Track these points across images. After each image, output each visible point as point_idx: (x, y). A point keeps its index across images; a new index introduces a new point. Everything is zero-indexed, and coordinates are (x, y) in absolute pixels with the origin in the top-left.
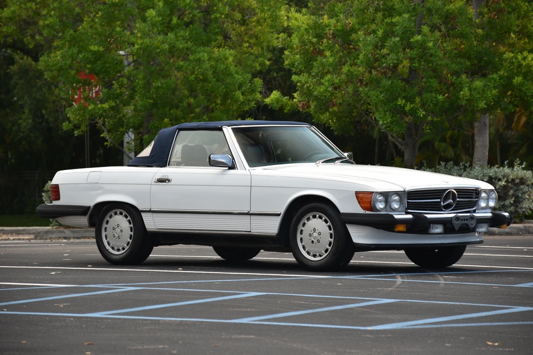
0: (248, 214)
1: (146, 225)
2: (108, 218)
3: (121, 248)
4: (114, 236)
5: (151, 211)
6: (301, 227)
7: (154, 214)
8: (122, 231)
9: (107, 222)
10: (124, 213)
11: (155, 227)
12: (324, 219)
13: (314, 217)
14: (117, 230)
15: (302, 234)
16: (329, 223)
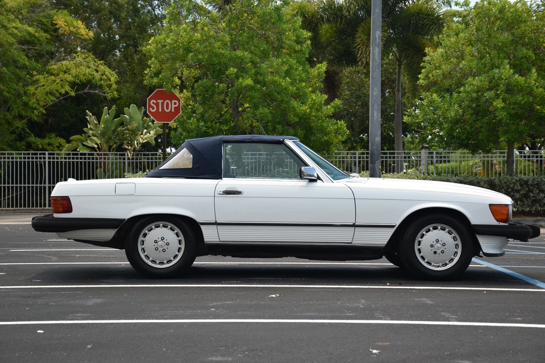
0: (354, 226)
1: (205, 238)
2: (145, 231)
3: (165, 262)
4: (157, 249)
5: (216, 224)
6: (418, 238)
7: (219, 227)
8: (168, 244)
9: (145, 235)
10: (170, 225)
11: (218, 240)
12: (447, 230)
13: (435, 228)
14: (160, 243)
15: (419, 245)
16: (455, 234)
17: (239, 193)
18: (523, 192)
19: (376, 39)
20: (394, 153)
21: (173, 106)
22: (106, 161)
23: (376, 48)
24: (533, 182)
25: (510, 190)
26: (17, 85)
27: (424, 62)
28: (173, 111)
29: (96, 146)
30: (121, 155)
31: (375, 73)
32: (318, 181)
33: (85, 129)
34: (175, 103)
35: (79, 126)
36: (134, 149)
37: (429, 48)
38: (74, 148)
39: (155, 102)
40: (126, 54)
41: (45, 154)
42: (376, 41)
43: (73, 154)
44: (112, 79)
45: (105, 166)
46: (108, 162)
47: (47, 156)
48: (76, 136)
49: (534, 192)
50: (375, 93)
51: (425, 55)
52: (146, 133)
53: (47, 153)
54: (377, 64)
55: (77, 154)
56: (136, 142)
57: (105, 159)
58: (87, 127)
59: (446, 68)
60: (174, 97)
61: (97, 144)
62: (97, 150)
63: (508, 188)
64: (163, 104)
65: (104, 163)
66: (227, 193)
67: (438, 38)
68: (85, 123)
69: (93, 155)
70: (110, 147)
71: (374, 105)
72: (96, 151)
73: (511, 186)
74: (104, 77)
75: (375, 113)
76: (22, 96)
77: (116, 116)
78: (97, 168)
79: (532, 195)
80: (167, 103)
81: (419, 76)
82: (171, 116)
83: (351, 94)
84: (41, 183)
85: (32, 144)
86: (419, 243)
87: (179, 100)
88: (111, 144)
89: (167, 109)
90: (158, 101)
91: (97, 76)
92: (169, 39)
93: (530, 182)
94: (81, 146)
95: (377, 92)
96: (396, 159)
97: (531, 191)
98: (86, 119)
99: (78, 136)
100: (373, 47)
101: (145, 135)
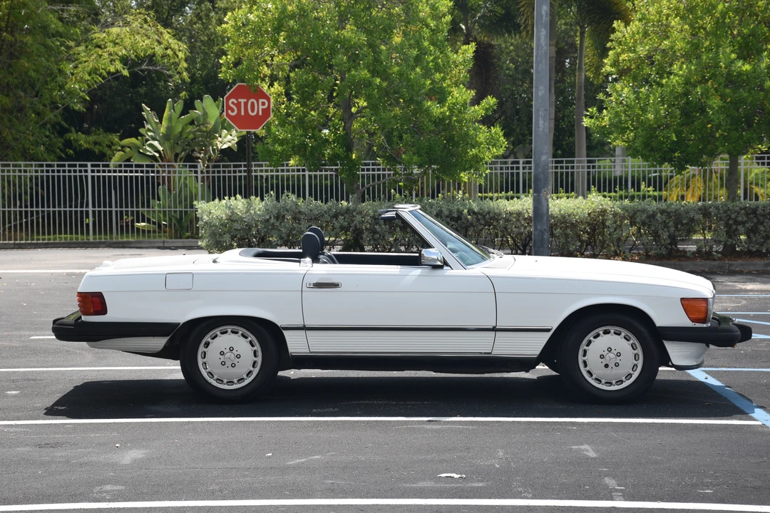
1: (289, 348)
2: (207, 338)
3: (235, 381)
4: (223, 364)
5: (304, 328)
6: (583, 346)
7: (309, 333)
8: (238, 356)
9: (207, 345)
10: (241, 330)
11: (307, 351)
12: (623, 334)
13: (606, 332)
14: (228, 355)
15: (585, 355)
16: (634, 340)
17: (335, 285)
18: (749, 225)
19: (542, 16)
20: (573, 162)
21: (261, 107)
22: (172, 175)
23: (543, 30)
24: (764, 210)
25: (731, 222)
26: (48, 61)
27: (612, 41)
28: (260, 114)
29: (157, 155)
30: (190, 167)
31: (540, 65)
32: (445, 268)
33: (142, 131)
34: (263, 104)
35: (133, 126)
36: (210, 157)
37: (619, 21)
38: (127, 157)
39: (235, 102)
40: (199, 13)
41: (86, 166)
42: (542, 20)
43: (126, 166)
44: (181, 55)
45: (169, 182)
46: (174, 177)
47: (89, 168)
48: (129, 139)
49: (765, 224)
50: (540, 94)
51: (614, 31)
52: (226, 135)
53: (89, 164)
54: (543, 51)
55: (131, 166)
56: (211, 148)
57: (169, 172)
58: (144, 127)
59: (642, 51)
60: (261, 95)
61: (158, 151)
62: (159, 159)
63: (729, 219)
64: (246, 104)
65: (169, 178)
66: (319, 285)
67: (634, 5)
68: (141, 122)
69: (153, 166)
70: (177, 155)
71: (539, 110)
72: (157, 161)
73: (733, 216)
74: (169, 52)
75: (541, 122)
76: (56, 76)
77: (184, 112)
78: (159, 184)
79: (762, 228)
80: (253, 103)
81: (605, 61)
82: (257, 121)
83: (516, 69)
84: (82, 207)
85: (73, 142)
86: (585, 353)
87: (269, 100)
88: (178, 152)
89: (253, 111)
90: (240, 100)
91: (159, 50)
92: (252, 16)
93: (760, 211)
94: (136, 155)
95: (543, 92)
96: (575, 170)
97: (762, 223)
98: (143, 116)
99: (133, 140)
100: (537, 28)
101: (225, 137)
